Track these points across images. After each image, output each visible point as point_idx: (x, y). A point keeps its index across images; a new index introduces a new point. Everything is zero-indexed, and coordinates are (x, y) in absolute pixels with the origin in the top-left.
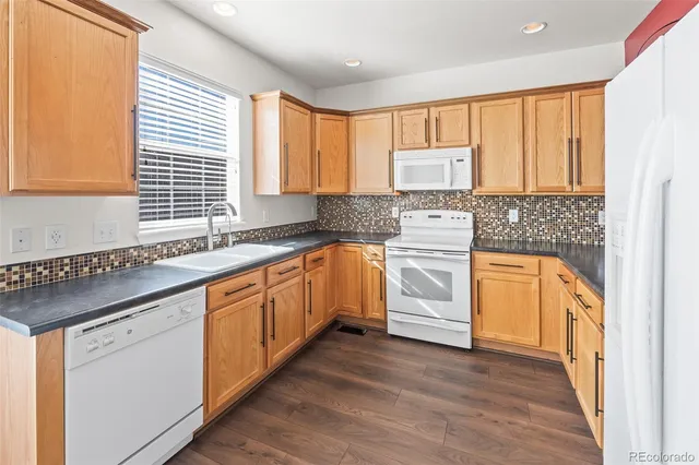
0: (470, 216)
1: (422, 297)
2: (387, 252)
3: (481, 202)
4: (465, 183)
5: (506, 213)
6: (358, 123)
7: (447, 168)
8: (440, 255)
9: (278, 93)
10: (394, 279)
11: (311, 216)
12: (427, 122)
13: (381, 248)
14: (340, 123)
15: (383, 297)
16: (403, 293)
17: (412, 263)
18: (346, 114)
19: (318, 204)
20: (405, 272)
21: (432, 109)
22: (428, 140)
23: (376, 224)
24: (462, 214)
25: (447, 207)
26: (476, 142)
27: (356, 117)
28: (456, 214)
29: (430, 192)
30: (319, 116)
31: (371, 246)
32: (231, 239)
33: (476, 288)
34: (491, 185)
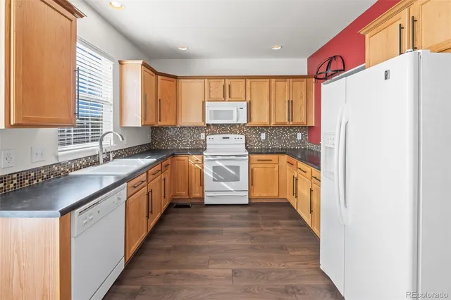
0: (243, 137)
1: (224, 181)
2: (205, 158)
3: (249, 130)
4: (243, 120)
5: (260, 135)
6: (184, 84)
7: (236, 112)
8: (234, 157)
9: (141, 62)
10: (208, 173)
11: (148, 140)
12: (224, 86)
13: (201, 156)
14: (171, 83)
15: (202, 184)
16: (214, 180)
17: (219, 163)
18: (176, 77)
19: (152, 132)
20: (215, 169)
21: (227, 80)
22: (224, 96)
23: (191, 144)
24: (240, 136)
25: (231, 132)
26: (248, 99)
27: (182, 80)
28: (237, 136)
29: (223, 125)
30: (159, 77)
31: (194, 156)
32: (112, 155)
33: (251, 173)
34: (256, 121)
